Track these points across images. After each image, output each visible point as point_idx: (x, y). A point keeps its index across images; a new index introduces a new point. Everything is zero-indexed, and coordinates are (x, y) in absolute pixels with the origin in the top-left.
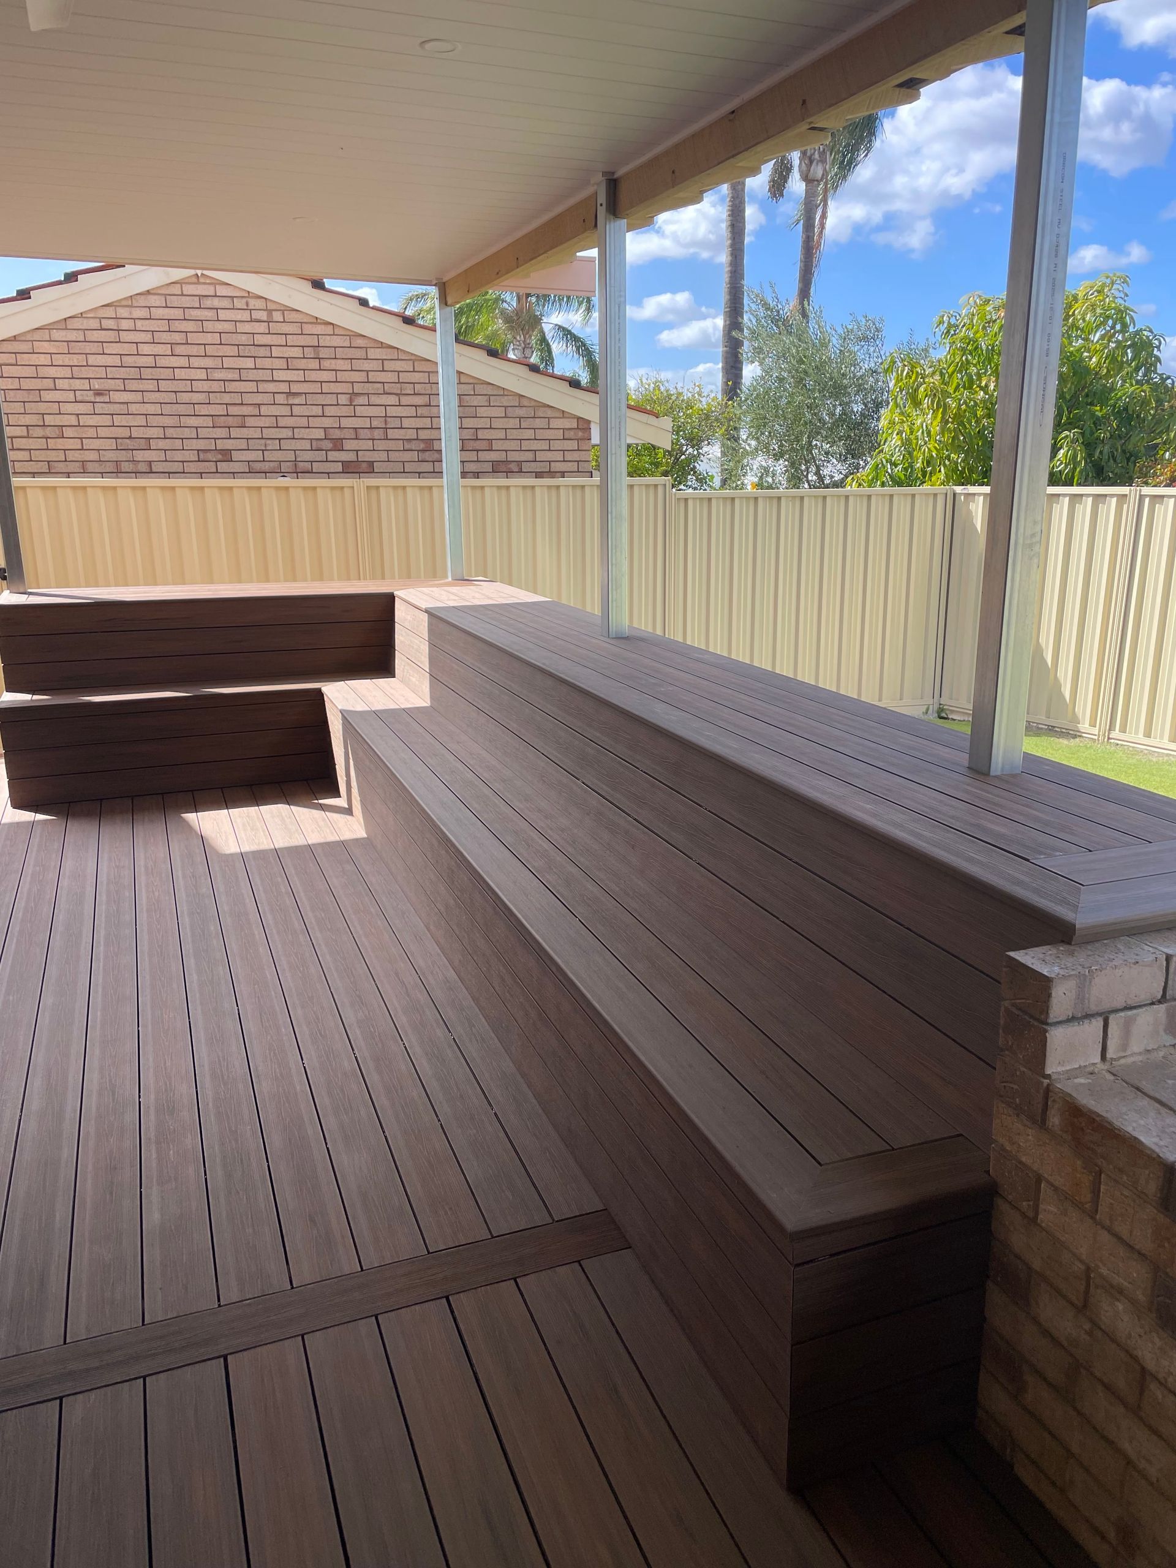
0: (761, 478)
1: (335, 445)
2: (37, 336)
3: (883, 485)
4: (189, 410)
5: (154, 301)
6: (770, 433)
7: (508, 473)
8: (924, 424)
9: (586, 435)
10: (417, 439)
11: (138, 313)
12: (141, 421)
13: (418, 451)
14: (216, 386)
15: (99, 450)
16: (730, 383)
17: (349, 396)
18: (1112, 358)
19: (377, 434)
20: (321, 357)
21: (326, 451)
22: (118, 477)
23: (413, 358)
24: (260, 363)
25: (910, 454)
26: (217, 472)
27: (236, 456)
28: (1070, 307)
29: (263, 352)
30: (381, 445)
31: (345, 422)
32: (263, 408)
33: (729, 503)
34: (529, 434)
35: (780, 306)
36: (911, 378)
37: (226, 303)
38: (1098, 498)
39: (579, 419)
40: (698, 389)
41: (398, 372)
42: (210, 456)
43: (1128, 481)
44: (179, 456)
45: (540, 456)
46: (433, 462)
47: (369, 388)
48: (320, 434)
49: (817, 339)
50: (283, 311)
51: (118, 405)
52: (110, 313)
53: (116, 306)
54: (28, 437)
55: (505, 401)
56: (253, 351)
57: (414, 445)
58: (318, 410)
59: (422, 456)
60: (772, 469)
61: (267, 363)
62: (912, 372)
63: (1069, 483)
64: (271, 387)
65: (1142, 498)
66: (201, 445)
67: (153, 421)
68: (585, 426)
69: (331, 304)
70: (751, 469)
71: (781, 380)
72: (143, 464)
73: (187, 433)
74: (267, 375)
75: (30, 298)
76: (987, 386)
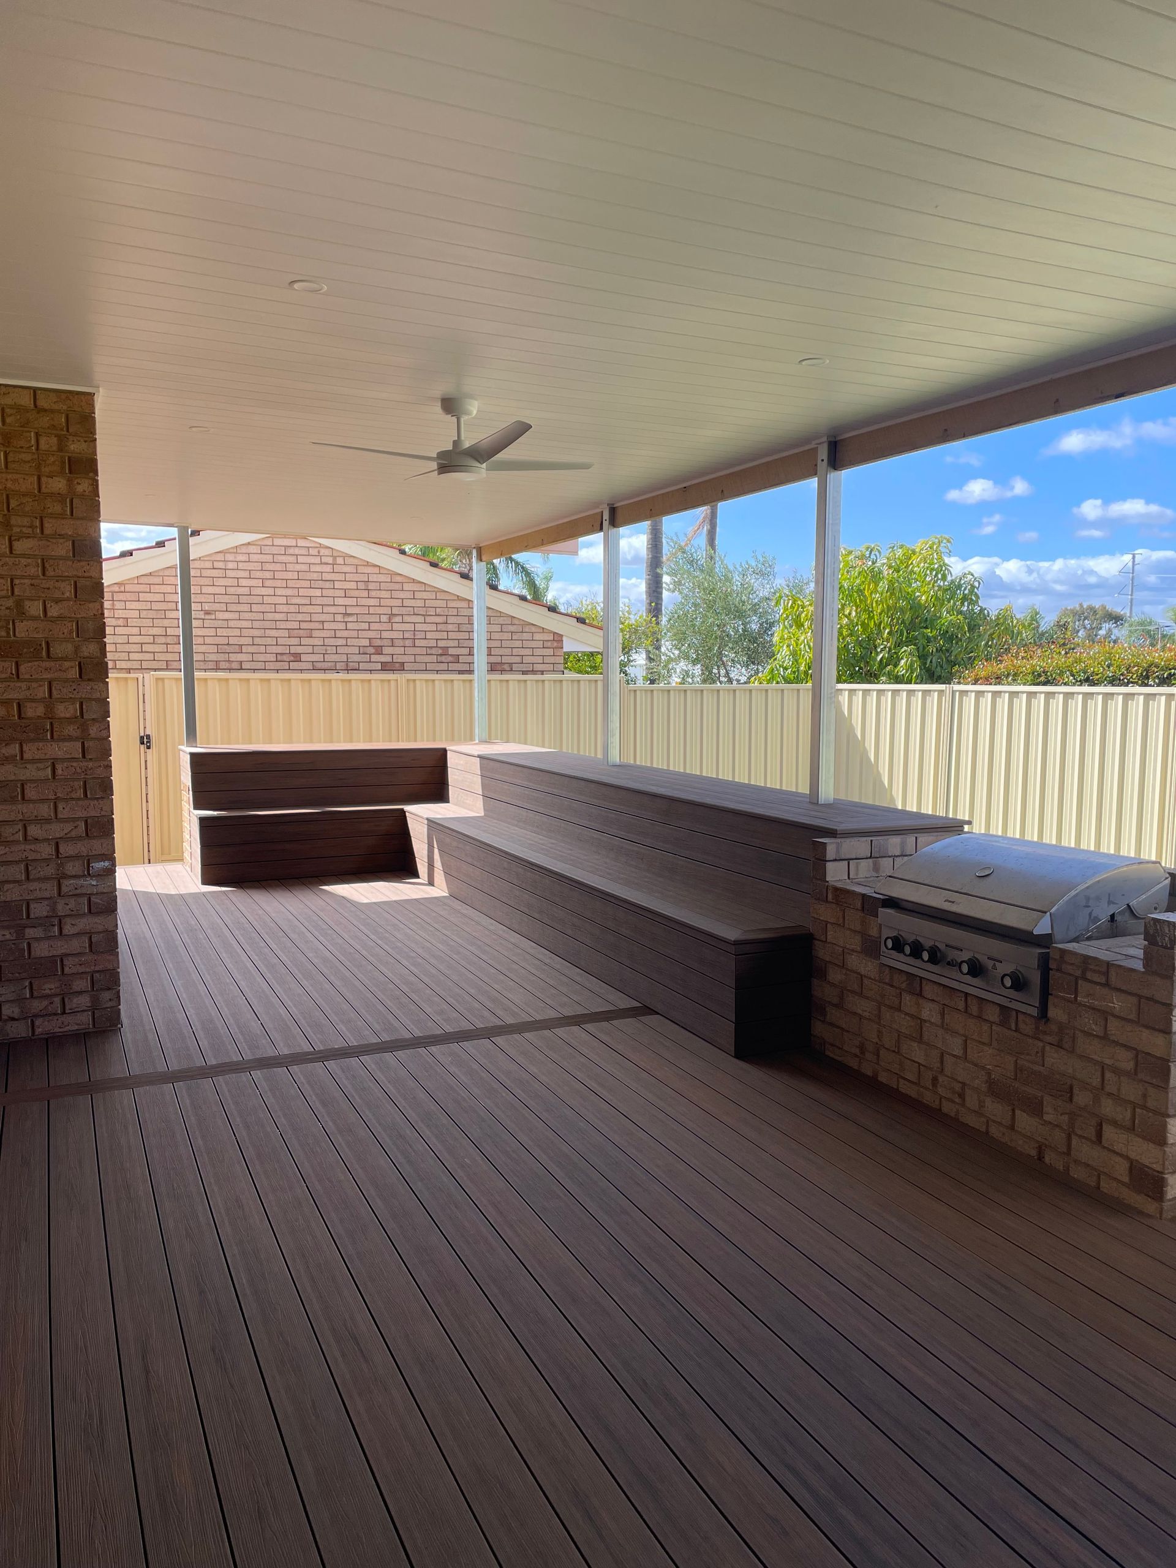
0: (683, 678)
1: (376, 650)
2: (167, 573)
3: (778, 683)
4: (272, 625)
5: (252, 549)
6: (689, 645)
7: (502, 671)
8: (806, 640)
9: (559, 645)
10: (437, 647)
11: (241, 558)
12: (237, 632)
13: (437, 655)
14: (292, 609)
15: (204, 653)
16: (653, 604)
17: (388, 616)
18: (936, 598)
19: (408, 643)
20: (369, 588)
21: (370, 654)
22: (216, 672)
23: (436, 590)
24: (325, 593)
25: (797, 661)
26: (289, 669)
27: (303, 658)
28: (910, 559)
29: (328, 585)
30: (409, 651)
31: (385, 635)
32: (326, 624)
33: (666, 694)
34: (518, 644)
35: (693, 550)
36: (794, 608)
37: (304, 552)
38: (926, 693)
39: (554, 633)
40: (628, 609)
41: (425, 600)
42: (285, 658)
43: (948, 681)
44: (262, 658)
45: (526, 660)
46: (448, 663)
47: (404, 611)
48: (366, 643)
49: (722, 576)
50: (344, 557)
51: (221, 621)
52: (220, 557)
53: (225, 553)
54: (154, 643)
55: (501, 620)
56: (321, 584)
57: (434, 651)
58: (365, 626)
59: (440, 659)
60: (691, 672)
61: (331, 593)
62: (795, 604)
63: (909, 682)
64: (333, 609)
65: (954, 692)
66: (280, 650)
67: (245, 632)
68: (559, 639)
69: (379, 553)
70: (675, 672)
71: (695, 605)
72: (236, 663)
73: (269, 641)
74: (330, 601)
75: (164, 546)
76: (850, 614)
